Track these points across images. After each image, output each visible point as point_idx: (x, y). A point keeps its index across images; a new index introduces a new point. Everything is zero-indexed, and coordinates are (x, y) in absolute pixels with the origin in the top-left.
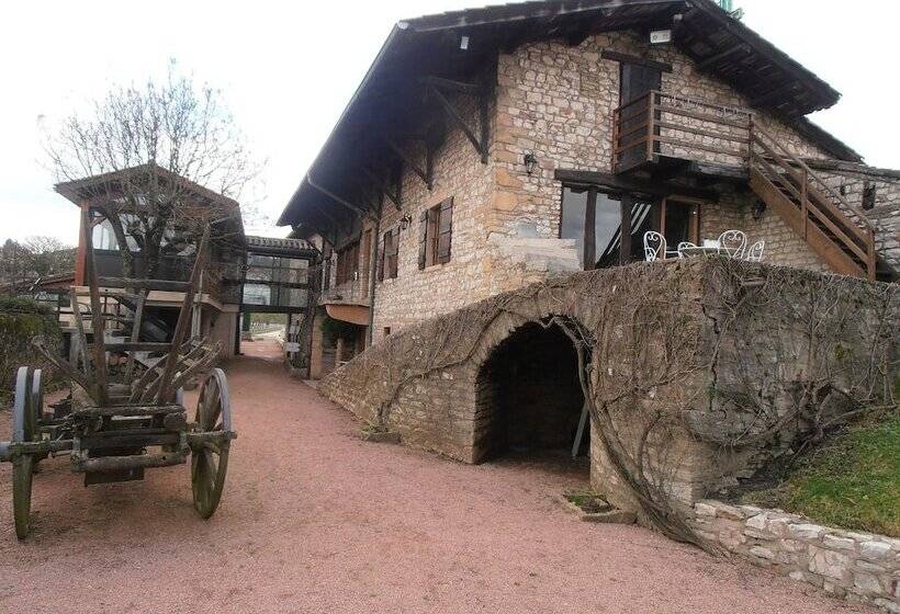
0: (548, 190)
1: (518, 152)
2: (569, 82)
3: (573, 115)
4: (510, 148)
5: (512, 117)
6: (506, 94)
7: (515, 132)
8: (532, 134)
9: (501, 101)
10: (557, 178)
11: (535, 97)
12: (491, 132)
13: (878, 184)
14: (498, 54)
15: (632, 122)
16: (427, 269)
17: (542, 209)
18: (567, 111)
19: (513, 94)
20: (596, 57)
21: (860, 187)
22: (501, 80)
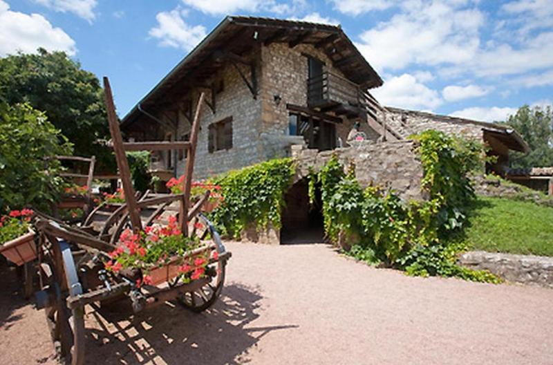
0: (284, 113)
1: (272, 93)
2: (290, 64)
3: (292, 80)
4: (268, 92)
5: (268, 77)
6: (266, 66)
7: (271, 85)
8: (277, 86)
9: (264, 69)
10: (287, 108)
11: (277, 69)
12: (259, 84)
13: (408, 117)
14: (260, 46)
15: (314, 86)
16: (214, 152)
17: (282, 123)
18: (290, 77)
19: (268, 66)
20: (299, 54)
21: (400, 117)
22: (264, 60)
